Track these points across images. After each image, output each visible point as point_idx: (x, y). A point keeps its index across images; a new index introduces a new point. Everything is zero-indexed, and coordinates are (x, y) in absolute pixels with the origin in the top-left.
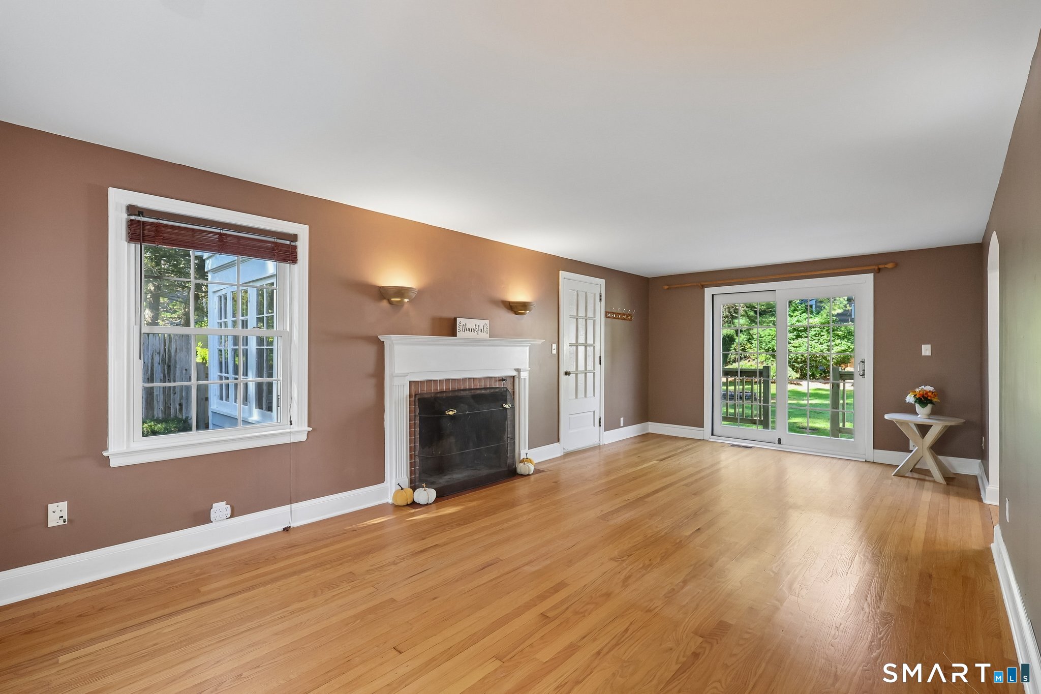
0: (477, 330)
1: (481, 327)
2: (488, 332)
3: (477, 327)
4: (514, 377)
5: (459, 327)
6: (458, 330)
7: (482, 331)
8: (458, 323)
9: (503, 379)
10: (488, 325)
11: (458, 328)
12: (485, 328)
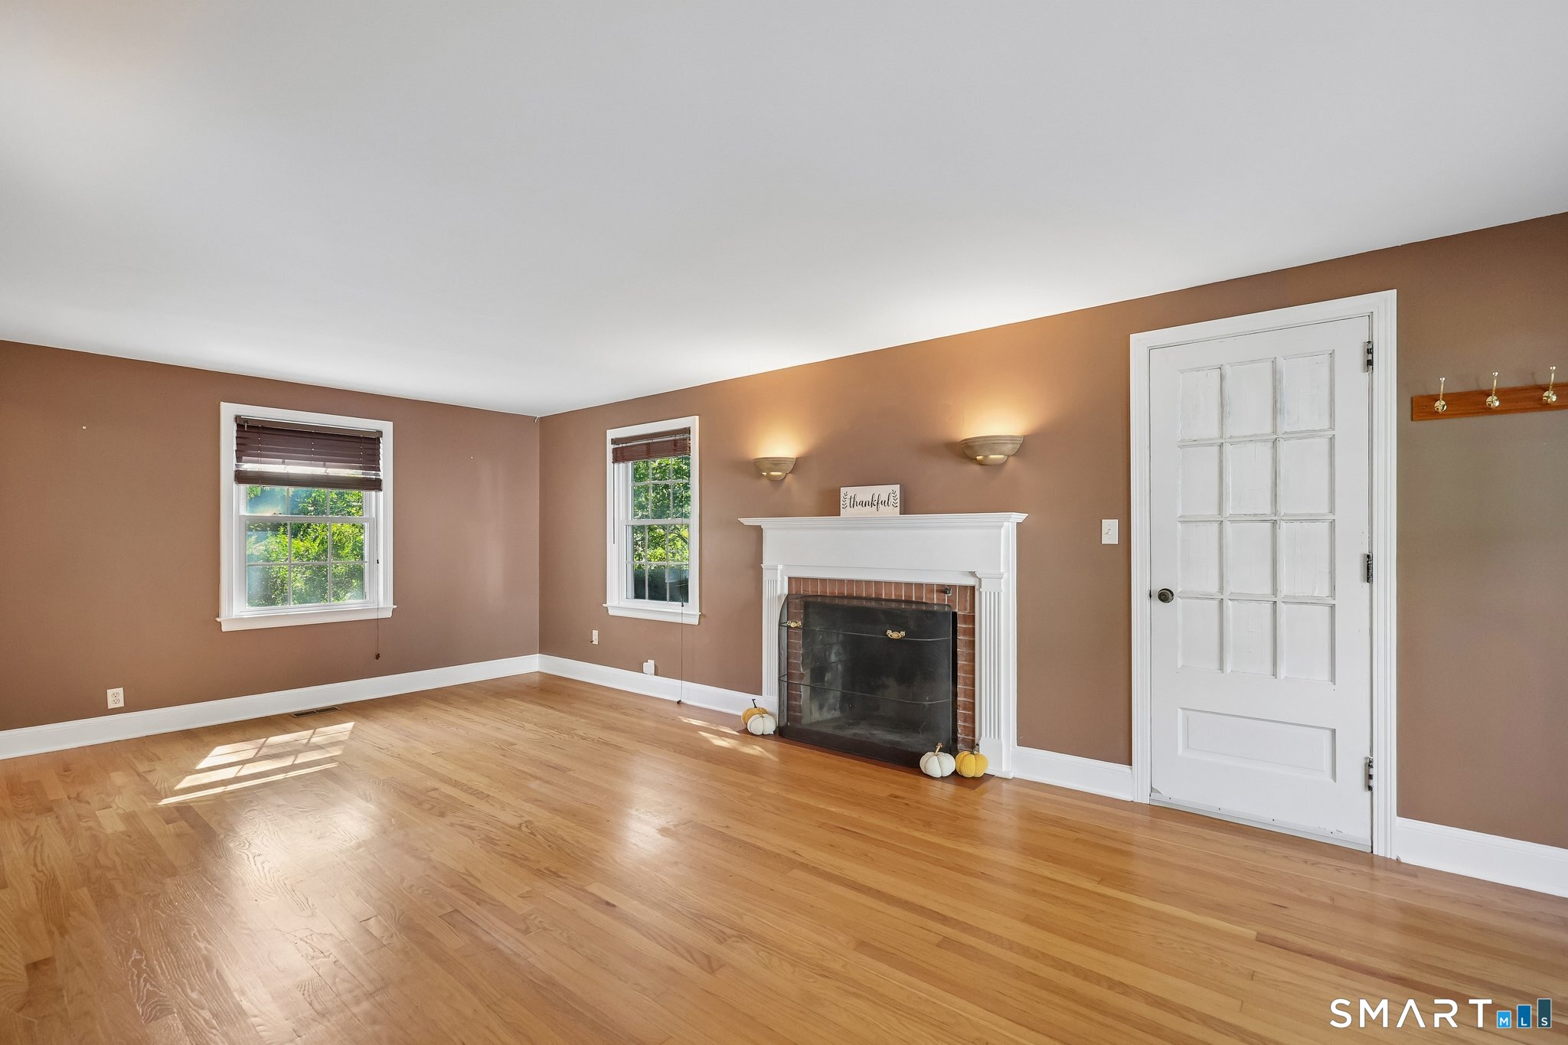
0: (875, 503)
1: (884, 498)
2: (898, 505)
3: (876, 498)
4: (974, 587)
5: (844, 501)
6: (842, 506)
7: (886, 503)
8: (842, 495)
9: (944, 589)
10: (898, 493)
11: (842, 502)
12: (891, 499)
